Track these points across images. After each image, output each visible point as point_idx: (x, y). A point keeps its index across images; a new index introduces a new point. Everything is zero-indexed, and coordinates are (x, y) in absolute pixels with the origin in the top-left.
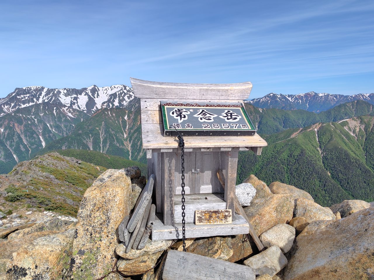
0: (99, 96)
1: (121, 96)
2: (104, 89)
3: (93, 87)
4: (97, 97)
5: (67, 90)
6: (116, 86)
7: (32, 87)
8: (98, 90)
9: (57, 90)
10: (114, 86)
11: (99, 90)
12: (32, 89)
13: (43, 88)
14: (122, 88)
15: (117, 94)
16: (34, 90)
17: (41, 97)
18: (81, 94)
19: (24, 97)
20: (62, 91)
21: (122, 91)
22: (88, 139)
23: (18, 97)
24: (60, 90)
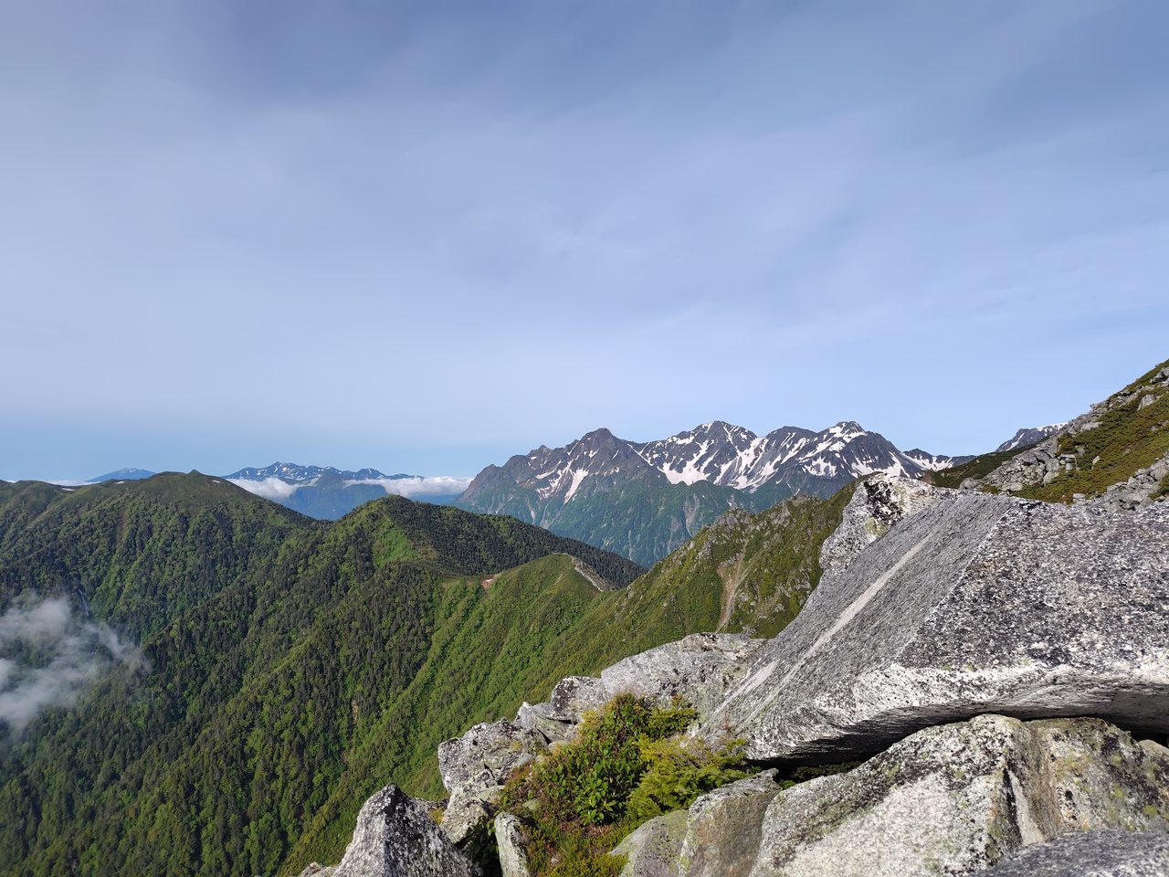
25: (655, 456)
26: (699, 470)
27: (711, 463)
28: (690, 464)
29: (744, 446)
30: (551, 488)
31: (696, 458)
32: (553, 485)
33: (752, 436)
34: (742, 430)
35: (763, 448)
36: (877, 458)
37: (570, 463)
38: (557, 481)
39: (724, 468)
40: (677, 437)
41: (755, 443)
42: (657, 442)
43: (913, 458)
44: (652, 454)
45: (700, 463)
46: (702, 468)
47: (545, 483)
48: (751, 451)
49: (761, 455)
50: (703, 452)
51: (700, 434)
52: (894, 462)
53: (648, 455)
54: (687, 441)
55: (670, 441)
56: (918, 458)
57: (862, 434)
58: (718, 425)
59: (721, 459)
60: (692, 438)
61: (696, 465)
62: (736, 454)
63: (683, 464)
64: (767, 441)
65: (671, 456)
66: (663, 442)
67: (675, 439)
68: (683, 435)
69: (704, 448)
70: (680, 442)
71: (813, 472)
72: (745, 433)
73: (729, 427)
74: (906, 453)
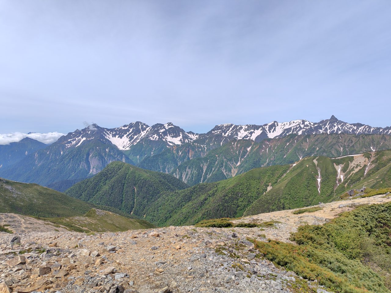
0: (275, 130)
1: (296, 130)
2: (283, 124)
3: (273, 122)
4: (273, 132)
5: (248, 126)
6: (295, 121)
7: (224, 124)
8: (276, 125)
9: (240, 126)
10: (293, 121)
11: (278, 125)
12: (224, 126)
13: (232, 125)
14: (300, 123)
15: (292, 128)
16: (225, 127)
17: (228, 132)
18: (258, 129)
19: (217, 132)
20: (244, 127)
21: (298, 126)
22: (206, 163)
23: (213, 132)
24: (242, 126)
25: (114, 133)
26: (127, 138)
27: (132, 135)
28: (125, 136)
29: (144, 129)
30: (72, 144)
31: (128, 133)
32: (73, 143)
33: (147, 126)
34: (145, 124)
35: (149, 131)
36: (175, 134)
37: (81, 136)
38: (75, 142)
39: (135, 137)
40: (123, 127)
41: (148, 129)
42: (116, 128)
43: (189, 134)
44: (113, 132)
45: (128, 135)
46: (128, 138)
47: (70, 142)
48: (145, 132)
49: (148, 132)
50: (130, 132)
51: (131, 126)
52: (180, 136)
53: (111, 133)
54: (126, 128)
55: (120, 128)
56: (190, 134)
57: (172, 126)
58: (138, 123)
59: (135, 134)
60: (128, 127)
61: (127, 136)
62: (140, 132)
63: (123, 136)
64: (151, 128)
65: (119, 133)
66: (118, 128)
67: (122, 127)
68: (125, 126)
69: (131, 130)
70: (123, 128)
71: (152, 139)
72: (145, 126)
73: (141, 123)
74: (187, 133)
